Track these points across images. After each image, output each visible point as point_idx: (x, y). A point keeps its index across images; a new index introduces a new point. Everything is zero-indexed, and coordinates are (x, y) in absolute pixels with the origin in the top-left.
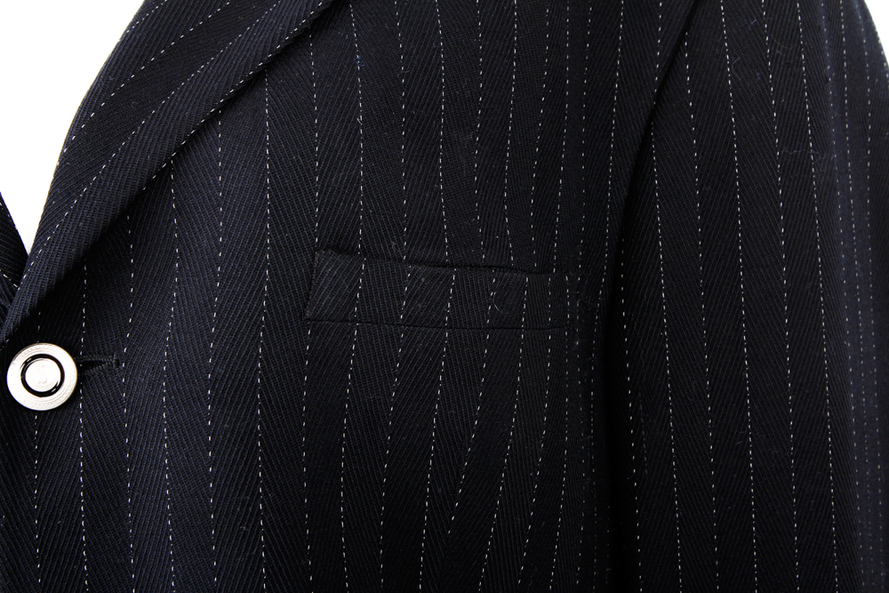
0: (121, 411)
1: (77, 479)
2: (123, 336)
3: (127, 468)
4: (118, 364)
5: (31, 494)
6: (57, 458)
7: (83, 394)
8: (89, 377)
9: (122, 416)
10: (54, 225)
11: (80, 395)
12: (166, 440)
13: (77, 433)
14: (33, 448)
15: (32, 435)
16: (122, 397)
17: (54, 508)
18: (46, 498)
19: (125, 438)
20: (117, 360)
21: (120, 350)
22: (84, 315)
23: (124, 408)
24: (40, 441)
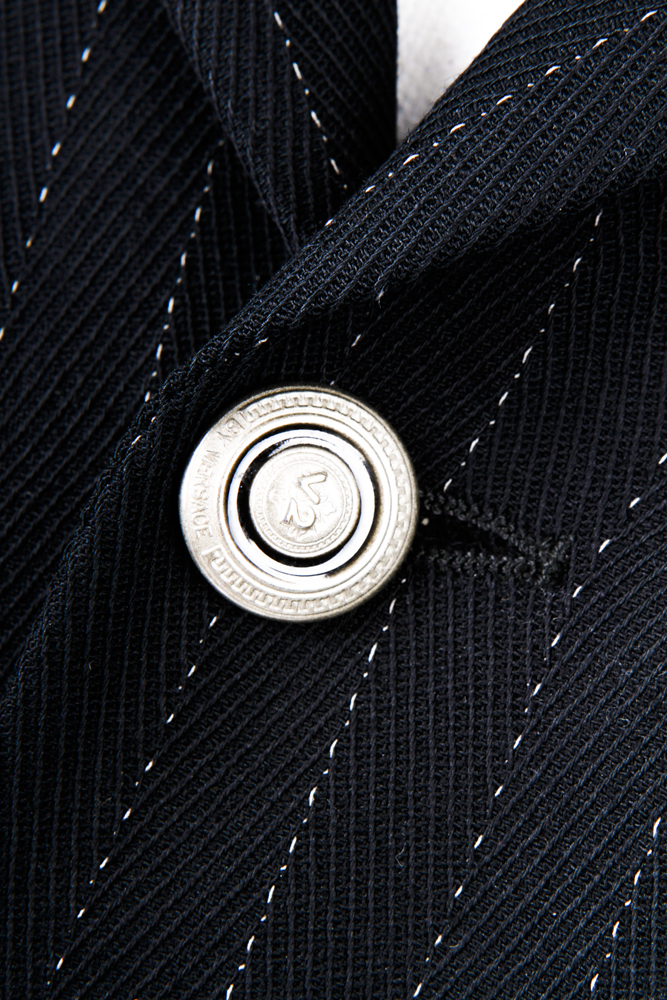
0: (502, 737)
1: (257, 887)
2: (618, 495)
3: (437, 930)
4: (559, 579)
5: (87, 863)
6: (221, 783)
7: (397, 620)
8: (439, 574)
9: (500, 752)
10: (587, 34)
11: (385, 618)
12: (626, 913)
13: (323, 737)
14: (159, 716)
15: (175, 675)
16: (526, 692)
17: (142, 944)
18: (128, 901)
19: (478, 831)
20: (563, 566)
21: (586, 537)
22: (520, 368)
23: (518, 731)
24: (191, 706)
